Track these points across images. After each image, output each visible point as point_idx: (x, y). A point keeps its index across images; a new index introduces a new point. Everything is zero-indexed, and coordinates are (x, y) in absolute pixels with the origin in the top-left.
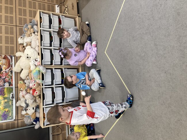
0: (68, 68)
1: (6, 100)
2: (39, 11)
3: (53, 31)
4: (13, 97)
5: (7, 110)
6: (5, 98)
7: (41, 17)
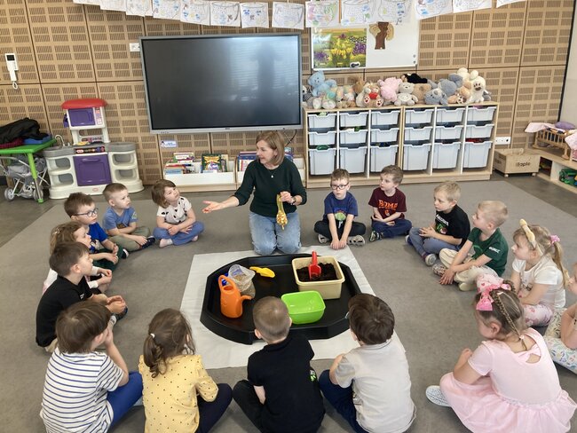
0: (397, 154)
1: (345, 57)
2: (498, 103)
3: (463, 128)
4: (353, 66)
5: (330, 58)
6: (348, 55)
7: (487, 106)
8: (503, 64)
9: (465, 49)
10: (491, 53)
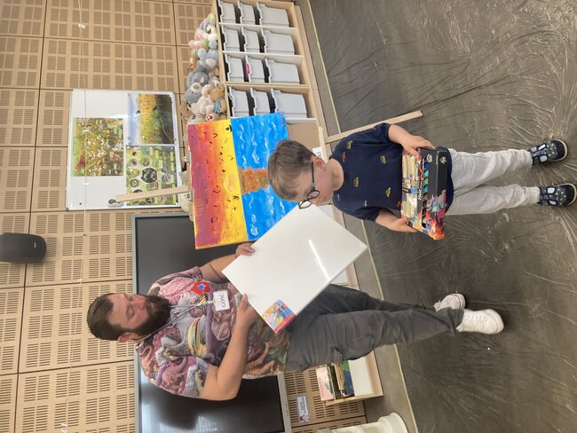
8: (171, 16)
9: (154, 49)
10: (158, 26)
